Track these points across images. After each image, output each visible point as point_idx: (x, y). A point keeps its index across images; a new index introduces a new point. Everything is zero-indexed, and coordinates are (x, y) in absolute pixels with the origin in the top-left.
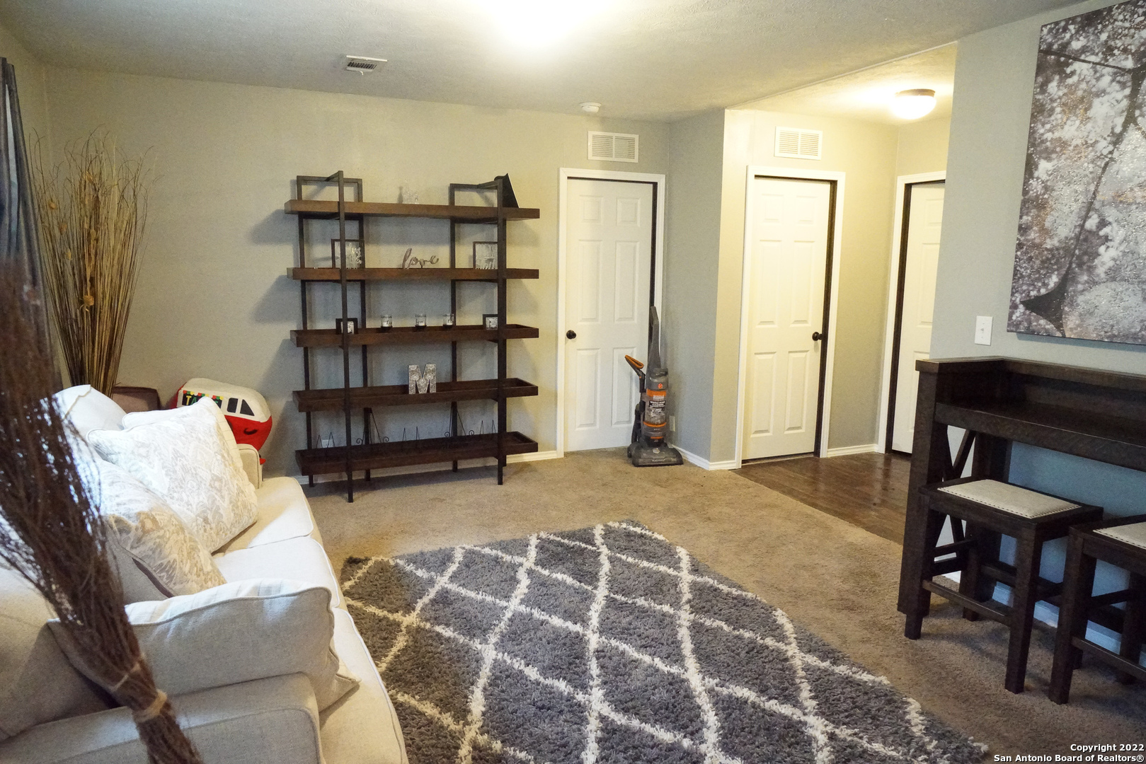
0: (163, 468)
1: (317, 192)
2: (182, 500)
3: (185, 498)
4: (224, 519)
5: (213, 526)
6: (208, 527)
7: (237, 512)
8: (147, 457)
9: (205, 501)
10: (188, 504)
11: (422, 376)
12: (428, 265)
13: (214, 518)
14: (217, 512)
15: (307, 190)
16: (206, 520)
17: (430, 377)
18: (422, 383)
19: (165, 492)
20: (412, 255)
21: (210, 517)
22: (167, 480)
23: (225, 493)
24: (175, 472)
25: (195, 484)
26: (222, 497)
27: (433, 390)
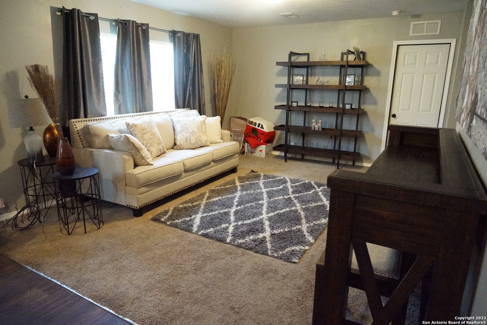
0: (181, 126)
1: (297, 59)
2: (182, 134)
3: (183, 134)
4: (192, 141)
5: (188, 142)
6: (187, 142)
7: (197, 141)
8: (178, 123)
9: (188, 136)
10: (183, 135)
11: (317, 124)
12: (326, 84)
13: (189, 140)
14: (190, 139)
15: (293, 58)
16: (187, 140)
17: (320, 125)
18: (316, 126)
19: (179, 131)
20: (320, 80)
21: (188, 140)
22: (180, 129)
23: (194, 136)
24: (183, 128)
25: (187, 132)
26: (193, 136)
27: (320, 130)
